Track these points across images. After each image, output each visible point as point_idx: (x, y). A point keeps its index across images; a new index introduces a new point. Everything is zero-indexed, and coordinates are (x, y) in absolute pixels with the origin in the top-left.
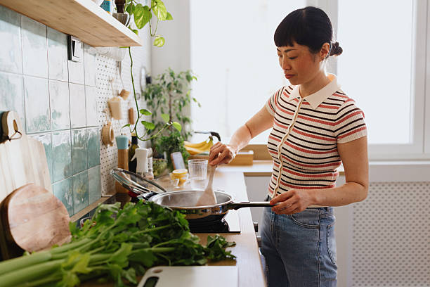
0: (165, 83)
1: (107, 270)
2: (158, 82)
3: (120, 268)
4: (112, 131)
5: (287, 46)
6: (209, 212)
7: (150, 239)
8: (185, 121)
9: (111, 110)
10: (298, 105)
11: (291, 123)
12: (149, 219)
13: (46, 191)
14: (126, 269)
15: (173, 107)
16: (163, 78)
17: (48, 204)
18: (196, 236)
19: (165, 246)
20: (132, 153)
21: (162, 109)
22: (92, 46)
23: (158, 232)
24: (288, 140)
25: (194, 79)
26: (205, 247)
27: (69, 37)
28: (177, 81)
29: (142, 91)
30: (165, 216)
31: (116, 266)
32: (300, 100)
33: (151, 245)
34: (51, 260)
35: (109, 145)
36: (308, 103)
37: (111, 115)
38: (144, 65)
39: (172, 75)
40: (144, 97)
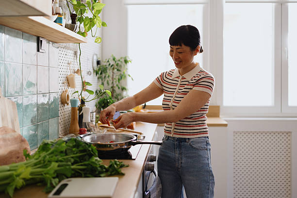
0: (110, 64)
1: (43, 178)
2: (105, 64)
3: (50, 177)
4: (68, 96)
5: (177, 46)
6: (119, 147)
7: (72, 160)
8: (123, 89)
9: (69, 82)
10: (179, 80)
11: (176, 91)
12: (74, 149)
13: (15, 131)
14: (54, 178)
15: (115, 80)
16: (108, 61)
17: (16, 139)
18: (101, 160)
19: (82, 165)
20: (80, 109)
21: (108, 81)
22: (56, 43)
23: (79, 157)
25: (130, 62)
26: (106, 167)
27: (38, 38)
28: (118, 64)
29: (94, 70)
30: (83, 147)
31: (48, 176)
32: (181, 77)
33: (73, 164)
34: (9, 171)
35: (66, 105)
36: (185, 78)
37: (69, 85)
38: (96, 53)
39: (114, 59)
40: (95, 73)
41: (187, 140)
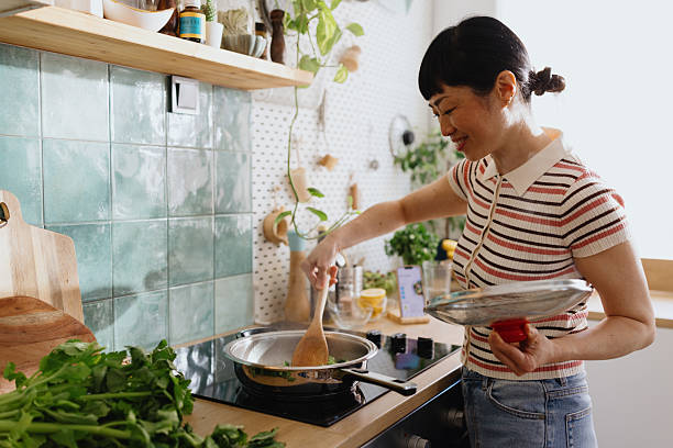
7: (106, 410)
11: (485, 224)
24: (479, 255)
27: (170, 78)
32: (498, 180)
36: (510, 186)
41: (485, 383)
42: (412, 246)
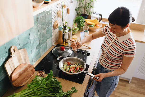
7: (49, 91)
10: (114, 38)
11: (111, 44)
24: (108, 49)
36: (118, 39)
37: (58, 16)
42: (80, 22)
